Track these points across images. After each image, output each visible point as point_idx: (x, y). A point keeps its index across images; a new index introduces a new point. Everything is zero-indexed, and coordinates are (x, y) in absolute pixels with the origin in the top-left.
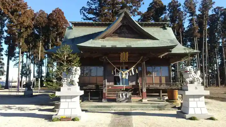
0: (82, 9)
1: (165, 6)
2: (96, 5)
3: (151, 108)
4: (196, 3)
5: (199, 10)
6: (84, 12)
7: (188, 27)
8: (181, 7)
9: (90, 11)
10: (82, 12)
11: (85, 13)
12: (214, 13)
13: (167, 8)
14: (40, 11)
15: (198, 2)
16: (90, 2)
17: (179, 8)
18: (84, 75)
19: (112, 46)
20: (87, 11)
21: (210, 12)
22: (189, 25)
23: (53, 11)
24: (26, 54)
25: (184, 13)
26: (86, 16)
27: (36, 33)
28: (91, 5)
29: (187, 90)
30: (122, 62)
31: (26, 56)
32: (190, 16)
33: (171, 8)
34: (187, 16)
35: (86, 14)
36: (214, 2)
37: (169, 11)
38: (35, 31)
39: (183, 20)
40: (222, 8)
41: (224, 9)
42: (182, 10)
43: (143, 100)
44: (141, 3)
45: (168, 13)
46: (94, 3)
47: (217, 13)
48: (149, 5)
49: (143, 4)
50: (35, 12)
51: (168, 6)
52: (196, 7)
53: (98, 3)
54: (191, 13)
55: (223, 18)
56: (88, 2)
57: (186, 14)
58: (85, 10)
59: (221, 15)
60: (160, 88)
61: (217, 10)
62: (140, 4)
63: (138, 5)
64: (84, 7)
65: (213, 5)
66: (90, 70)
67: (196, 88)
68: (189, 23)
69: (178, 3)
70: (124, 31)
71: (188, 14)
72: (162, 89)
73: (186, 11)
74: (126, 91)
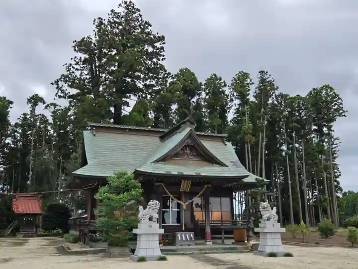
1: (201, 84)
4: (251, 84)
5: (254, 96)
7: (233, 120)
8: (226, 88)
12: (276, 102)
15: (253, 83)
17: (223, 89)
22: (235, 116)
25: (229, 97)
26: (63, 92)
29: (265, 227)
32: (239, 104)
33: (210, 88)
34: (233, 103)
37: (205, 92)
39: (227, 110)
40: (288, 97)
41: (290, 98)
42: (227, 92)
43: (207, 242)
47: (280, 104)
51: (205, 84)
52: (250, 91)
54: (241, 99)
57: (232, 100)
59: (285, 107)
60: (222, 227)
61: (279, 98)
65: (276, 91)
67: (274, 226)
68: (235, 114)
69: (222, 81)
71: (237, 102)
72: (224, 229)
73: (233, 94)
74: (185, 231)
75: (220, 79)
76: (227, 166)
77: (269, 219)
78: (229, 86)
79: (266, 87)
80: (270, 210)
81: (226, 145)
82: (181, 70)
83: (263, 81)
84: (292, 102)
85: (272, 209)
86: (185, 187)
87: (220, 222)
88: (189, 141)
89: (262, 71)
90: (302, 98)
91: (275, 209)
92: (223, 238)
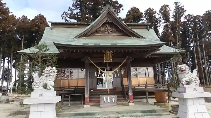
0: (63, 14)
1: (142, 13)
2: (77, 11)
3: (141, 114)
4: (170, 11)
5: (173, 18)
6: (65, 16)
7: (162, 33)
8: (156, 14)
9: (72, 16)
10: (64, 17)
11: (67, 17)
12: (186, 20)
13: (144, 15)
14: (22, 17)
15: (171, 10)
16: (71, 7)
17: (154, 15)
18: (64, 78)
19: (95, 44)
20: (68, 16)
21: (183, 20)
22: (163, 31)
23: (35, 17)
24: (7, 58)
25: (159, 20)
27: (19, 37)
28: (73, 11)
29: (185, 92)
30: (106, 62)
31: (7, 60)
32: (164, 23)
33: (147, 15)
34: (161, 23)
35: (68, 19)
36: (186, 10)
37: (145, 18)
38: (17, 36)
39: (158, 27)
40: (193, 16)
41: (194, 17)
42: (157, 17)
43: (130, 104)
44: (121, 9)
45: (144, 20)
46: (75, 8)
47: (188, 20)
48: (128, 13)
49: (123, 9)
50: (17, 18)
51: (144, 13)
52: (170, 15)
53: (80, 9)
54: (165, 19)
55: (193, 25)
56: (70, 8)
57: (161, 21)
58: (66, 15)
60: (146, 90)
61: (188, 17)
62: (119, 10)
63: (118, 11)
64: (65, 12)
65: (185, 13)
66: (71, 73)
67: (195, 90)
68: (163, 30)
69: (154, 11)
70: (107, 29)
71: (163, 21)
72: (148, 91)
73: (161, 18)
74: (110, 94)
75: (153, 9)
76: (144, 38)
77: (188, 83)
78: (158, 14)
79: (179, 11)
80: (190, 73)
81: (149, 30)
82: (131, 8)
83: (177, 7)
84: (195, 19)
85: (192, 71)
86: (108, 58)
87: (145, 86)
88: (108, 19)
89: (176, 2)
90: (201, 16)
91: (195, 71)
92: (147, 98)
